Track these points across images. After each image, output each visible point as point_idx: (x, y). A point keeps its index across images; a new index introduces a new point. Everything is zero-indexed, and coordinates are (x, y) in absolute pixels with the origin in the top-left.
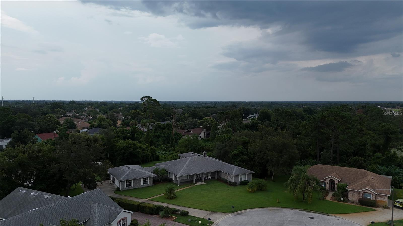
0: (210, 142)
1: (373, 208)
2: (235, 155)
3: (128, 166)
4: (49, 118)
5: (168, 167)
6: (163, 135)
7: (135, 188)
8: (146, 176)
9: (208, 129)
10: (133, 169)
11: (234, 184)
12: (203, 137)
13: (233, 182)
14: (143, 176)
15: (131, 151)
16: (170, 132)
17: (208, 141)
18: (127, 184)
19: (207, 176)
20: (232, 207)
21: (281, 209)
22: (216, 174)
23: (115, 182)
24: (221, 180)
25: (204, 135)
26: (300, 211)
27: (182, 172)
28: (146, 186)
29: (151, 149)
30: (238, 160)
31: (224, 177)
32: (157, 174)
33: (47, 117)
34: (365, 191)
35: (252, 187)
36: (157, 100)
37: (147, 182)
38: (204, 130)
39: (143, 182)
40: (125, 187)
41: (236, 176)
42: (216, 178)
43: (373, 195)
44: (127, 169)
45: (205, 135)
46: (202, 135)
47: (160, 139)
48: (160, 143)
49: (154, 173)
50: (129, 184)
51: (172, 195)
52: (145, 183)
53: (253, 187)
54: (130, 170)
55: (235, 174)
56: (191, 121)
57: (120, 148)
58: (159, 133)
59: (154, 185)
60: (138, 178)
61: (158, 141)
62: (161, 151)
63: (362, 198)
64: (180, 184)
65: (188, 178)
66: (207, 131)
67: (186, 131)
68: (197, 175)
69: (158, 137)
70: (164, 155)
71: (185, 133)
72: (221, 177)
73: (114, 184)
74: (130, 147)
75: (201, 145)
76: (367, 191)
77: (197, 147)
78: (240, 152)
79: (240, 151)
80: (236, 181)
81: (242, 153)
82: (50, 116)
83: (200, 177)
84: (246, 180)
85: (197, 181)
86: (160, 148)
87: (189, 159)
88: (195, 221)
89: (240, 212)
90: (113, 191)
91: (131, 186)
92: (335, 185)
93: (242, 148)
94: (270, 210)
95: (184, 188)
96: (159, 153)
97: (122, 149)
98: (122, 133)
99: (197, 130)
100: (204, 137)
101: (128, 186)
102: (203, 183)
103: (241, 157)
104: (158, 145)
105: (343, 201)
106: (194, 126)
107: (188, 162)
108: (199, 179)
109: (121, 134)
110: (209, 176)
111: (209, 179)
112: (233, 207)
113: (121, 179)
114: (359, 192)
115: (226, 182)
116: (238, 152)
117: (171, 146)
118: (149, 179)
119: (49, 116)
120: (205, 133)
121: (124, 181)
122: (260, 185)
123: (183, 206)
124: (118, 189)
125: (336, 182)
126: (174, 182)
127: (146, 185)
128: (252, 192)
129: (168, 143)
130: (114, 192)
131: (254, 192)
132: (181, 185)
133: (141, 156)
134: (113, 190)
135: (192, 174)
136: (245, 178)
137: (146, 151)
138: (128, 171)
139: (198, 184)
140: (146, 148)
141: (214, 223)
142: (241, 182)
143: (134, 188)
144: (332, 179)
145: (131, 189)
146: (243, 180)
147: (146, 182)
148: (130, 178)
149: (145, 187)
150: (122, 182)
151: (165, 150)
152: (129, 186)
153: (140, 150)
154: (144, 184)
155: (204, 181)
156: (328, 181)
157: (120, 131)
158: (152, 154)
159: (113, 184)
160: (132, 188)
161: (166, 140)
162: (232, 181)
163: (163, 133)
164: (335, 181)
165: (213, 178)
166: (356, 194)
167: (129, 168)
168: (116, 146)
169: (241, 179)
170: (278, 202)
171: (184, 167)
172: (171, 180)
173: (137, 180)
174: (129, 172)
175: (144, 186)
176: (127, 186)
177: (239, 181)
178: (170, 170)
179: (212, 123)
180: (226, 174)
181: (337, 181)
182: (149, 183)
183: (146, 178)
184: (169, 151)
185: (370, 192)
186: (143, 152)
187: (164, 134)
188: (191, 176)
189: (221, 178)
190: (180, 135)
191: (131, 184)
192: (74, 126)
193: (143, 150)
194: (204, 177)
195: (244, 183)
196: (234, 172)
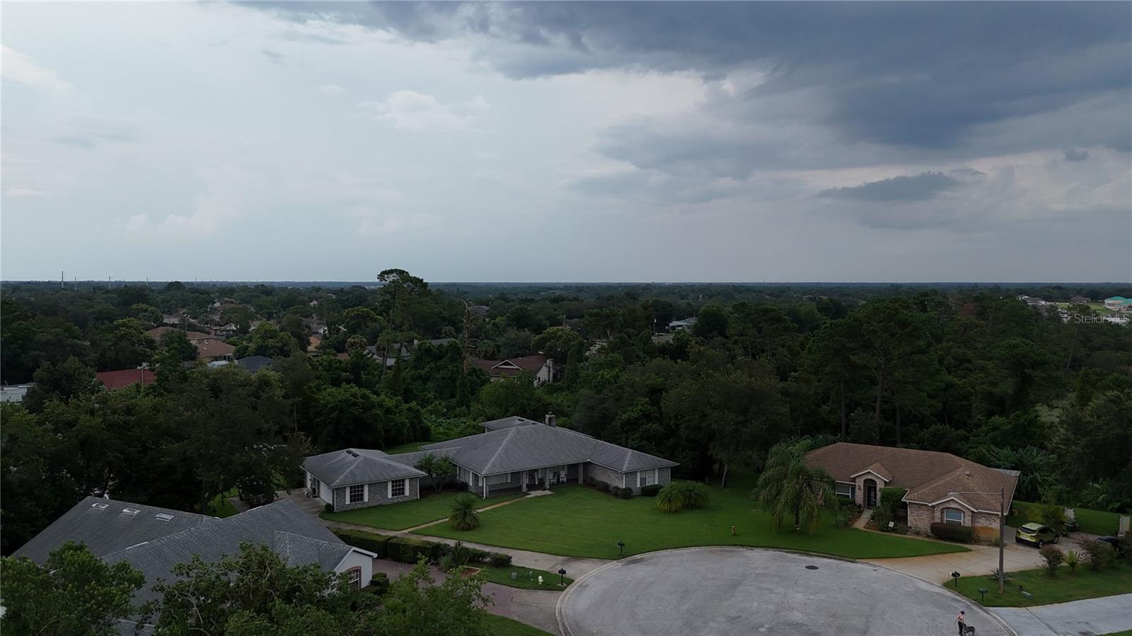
0: (564, 393)
1: (966, 546)
2: (628, 420)
3: (352, 449)
4: (124, 331)
5: (455, 452)
6: (439, 376)
7: (374, 507)
8: (400, 475)
9: (559, 359)
10: (366, 459)
11: (626, 494)
12: (547, 380)
13: (624, 487)
14: (394, 476)
15: (356, 413)
16: (457, 367)
17: (560, 389)
18: (351, 496)
19: (557, 475)
20: (619, 544)
21: (741, 549)
22: (581, 470)
23: (319, 493)
24: (591, 484)
25: (549, 373)
26: (785, 554)
27: (494, 465)
28: (401, 500)
29: (407, 410)
30: (637, 435)
31: (600, 477)
32: (429, 471)
33: (117, 327)
34: (948, 505)
35: (669, 500)
36: (422, 280)
37: (402, 491)
38: (549, 362)
39: (393, 490)
40: (348, 502)
41: (631, 474)
42: (581, 481)
43: (966, 513)
44: (351, 457)
45: (551, 375)
46: (543, 374)
47: (429, 384)
48: (431, 395)
49: (420, 468)
50: (357, 495)
51: (468, 520)
52: (397, 492)
53: (671, 499)
54: (359, 460)
55: (628, 468)
56: (513, 336)
57: (329, 406)
58: (426, 369)
59: (420, 497)
60: (381, 479)
61: (423, 391)
62: (433, 416)
63: (939, 521)
64: (488, 496)
65: (509, 481)
66: (555, 362)
67: (499, 364)
68: (531, 473)
69: (425, 379)
70: (441, 425)
71: (497, 370)
72: (594, 477)
73: (316, 497)
74: (355, 404)
75: (540, 401)
76: (953, 505)
77: (529, 404)
78: (643, 414)
79: (641, 410)
80: (631, 487)
81: (647, 417)
82: (125, 323)
83: (540, 477)
84: (657, 483)
85: (532, 487)
86: (429, 407)
87: (511, 433)
88: (528, 577)
89: (638, 556)
90: (315, 513)
91: (362, 499)
92: (878, 492)
93: (646, 403)
94: (711, 552)
95: (499, 505)
96: (429, 420)
97: (333, 409)
98: (328, 368)
99: (529, 361)
100: (549, 381)
101: (355, 501)
102: (548, 492)
103: (644, 426)
104: (425, 402)
105: (894, 530)
106: (522, 351)
107: (508, 438)
108: (537, 483)
109: (325, 373)
110: (563, 474)
111: (563, 482)
112: (622, 545)
113: (337, 481)
114: (934, 507)
115: (605, 489)
116: (636, 415)
117: (461, 404)
118: (407, 482)
119: (124, 325)
120: (551, 369)
121: (345, 488)
122: (692, 494)
123: (496, 546)
124: (329, 509)
125: (880, 485)
126: (473, 491)
127: (399, 499)
128: (670, 512)
129: (453, 396)
130: (320, 516)
131: (676, 511)
132: (489, 498)
133: (383, 429)
134: (315, 510)
135: (517, 469)
136: (654, 480)
137: (395, 413)
138: (353, 462)
139: (534, 494)
140: (397, 407)
141: (573, 581)
142: (643, 488)
143: (371, 504)
144: (870, 477)
145: (361, 508)
146: (649, 483)
147: (399, 489)
148: (359, 480)
149: (398, 503)
150: (338, 491)
151: (444, 415)
152: (358, 500)
153: (379, 412)
154: (396, 495)
155: (548, 487)
156: (860, 483)
157: (321, 365)
158: (412, 424)
159: (314, 497)
160: (365, 506)
161: (446, 387)
162: (620, 486)
163: (439, 370)
164: (878, 481)
165: (572, 481)
166: (926, 512)
167: (355, 455)
168: (316, 400)
169: (643, 480)
170: (733, 532)
171: (498, 452)
172: (464, 487)
173: (378, 486)
174: (356, 464)
175: (396, 501)
176: (351, 501)
177: (638, 486)
178: (461, 461)
179: (571, 341)
180: (605, 468)
181: (883, 483)
182: (407, 493)
183: (400, 481)
184: (455, 417)
185: (960, 507)
186: (388, 416)
187: (441, 372)
188: (515, 475)
189: (592, 479)
190: (482, 374)
191: (362, 495)
192: (189, 352)
193: (388, 411)
194: (550, 478)
195: (650, 492)
196: (627, 462)
